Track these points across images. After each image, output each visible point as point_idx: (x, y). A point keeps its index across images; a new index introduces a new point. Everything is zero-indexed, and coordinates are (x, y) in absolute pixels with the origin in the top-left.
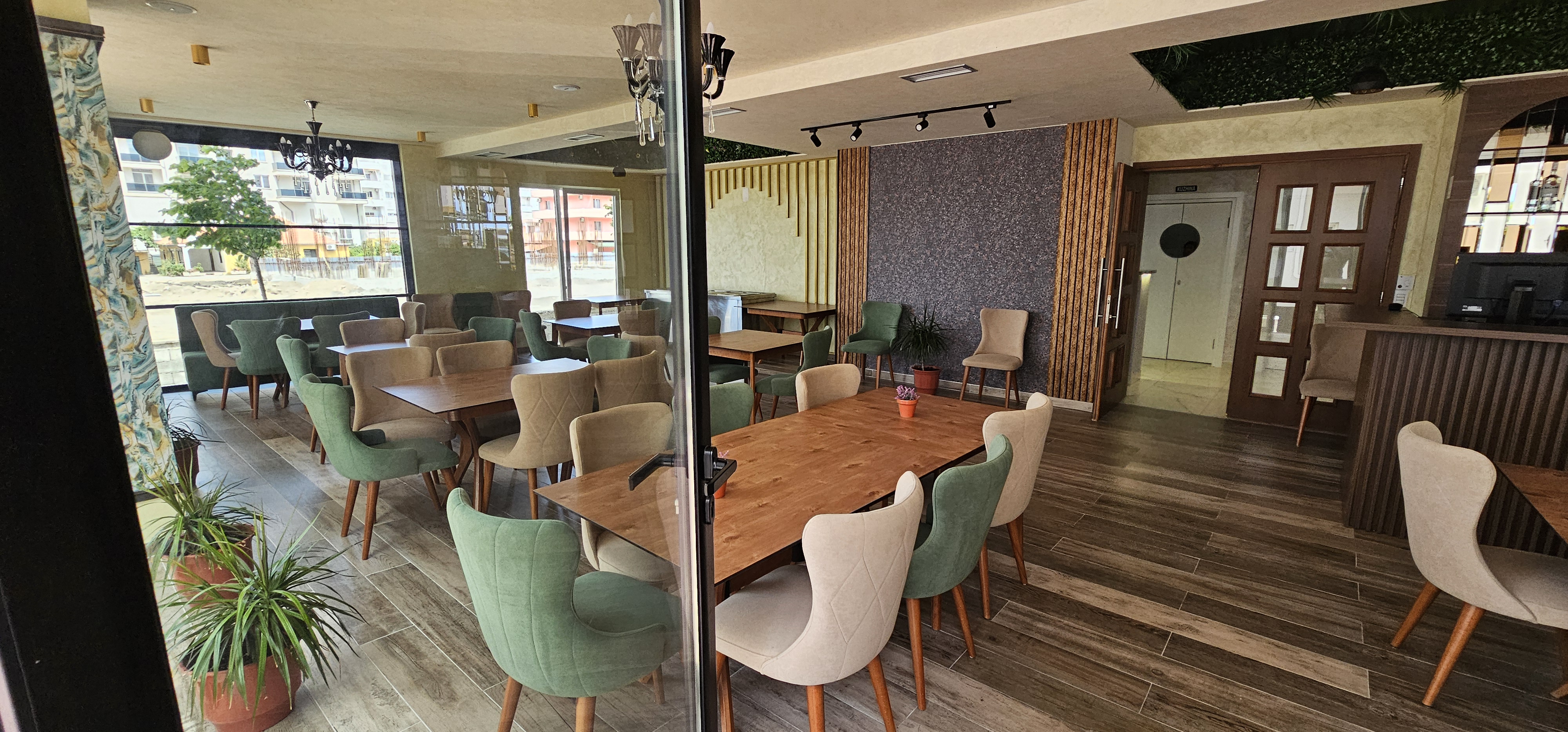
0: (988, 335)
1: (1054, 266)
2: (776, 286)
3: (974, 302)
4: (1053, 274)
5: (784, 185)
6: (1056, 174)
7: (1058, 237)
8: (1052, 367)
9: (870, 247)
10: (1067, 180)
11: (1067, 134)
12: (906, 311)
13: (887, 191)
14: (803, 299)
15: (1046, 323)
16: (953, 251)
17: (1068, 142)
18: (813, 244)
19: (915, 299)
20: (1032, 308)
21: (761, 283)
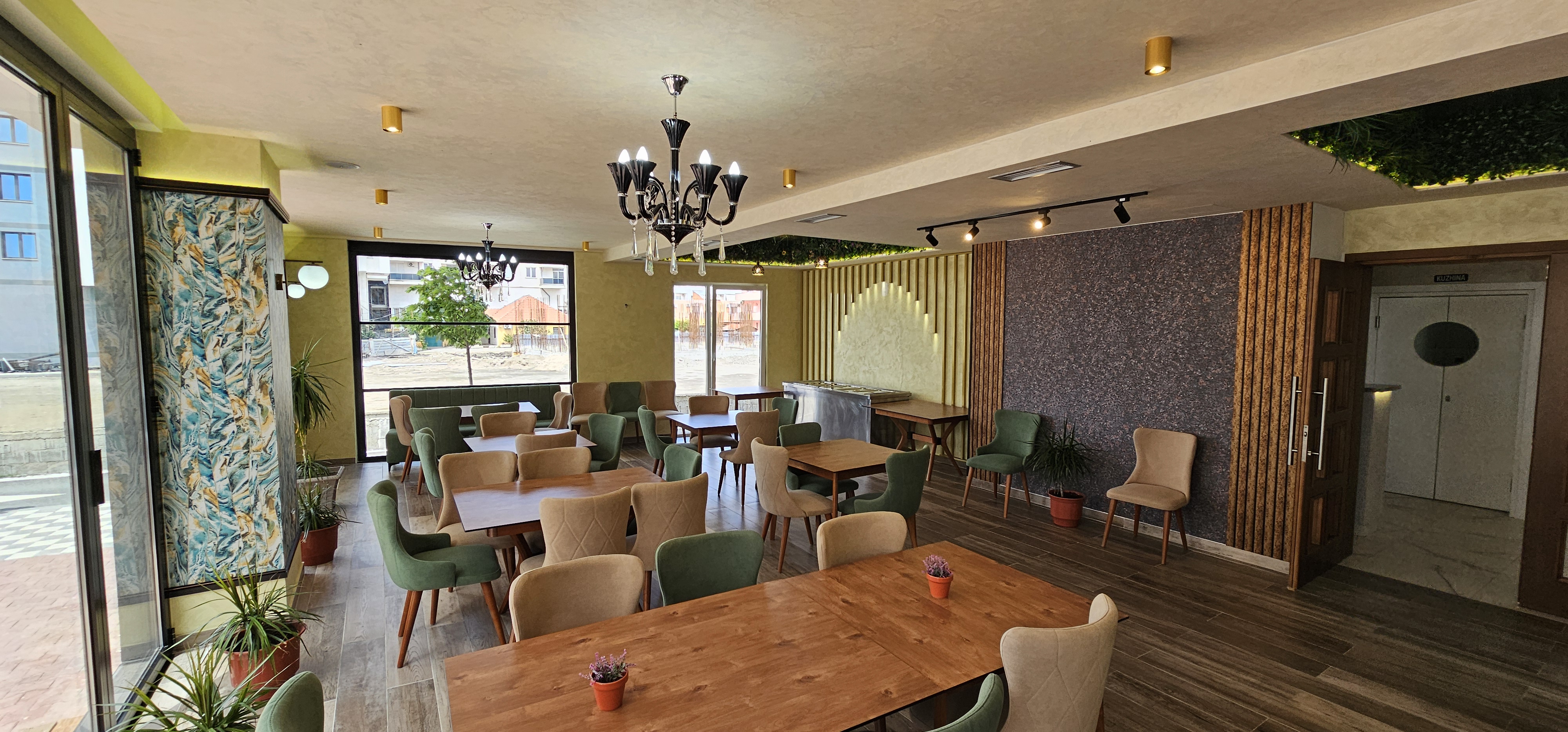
0: (1144, 462)
1: (1231, 381)
2: (912, 384)
3: (1128, 419)
4: (1230, 392)
5: (922, 280)
6: (1231, 271)
7: (1234, 346)
8: (1232, 509)
9: (1006, 349)
10: (1245, 277)
11: (1243, 222)
12: (1044, 425)
13: (1025, 288)
14: (939, 399)
15: (1222, 452)
16: (1102, 357)
17: (1245, 233)
18: (951, 342)
19: (1055, 410)
20: (1202, 431)
21: (899, 381)
